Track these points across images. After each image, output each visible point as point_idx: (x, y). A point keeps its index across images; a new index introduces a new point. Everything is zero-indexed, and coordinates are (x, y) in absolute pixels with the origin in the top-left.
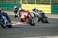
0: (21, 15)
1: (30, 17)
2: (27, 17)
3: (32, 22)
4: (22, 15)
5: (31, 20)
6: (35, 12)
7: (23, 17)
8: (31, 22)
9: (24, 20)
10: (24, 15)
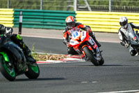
0: (70, 37)
1: (92, 44)
2: (86, 43)
3: (98, 55)
4: (73, 37)
5: (95, 50)
6: (126, 29)
7: (74, 42)
8: (95, 55)
9: (77, 50)
10: (77, 37)
